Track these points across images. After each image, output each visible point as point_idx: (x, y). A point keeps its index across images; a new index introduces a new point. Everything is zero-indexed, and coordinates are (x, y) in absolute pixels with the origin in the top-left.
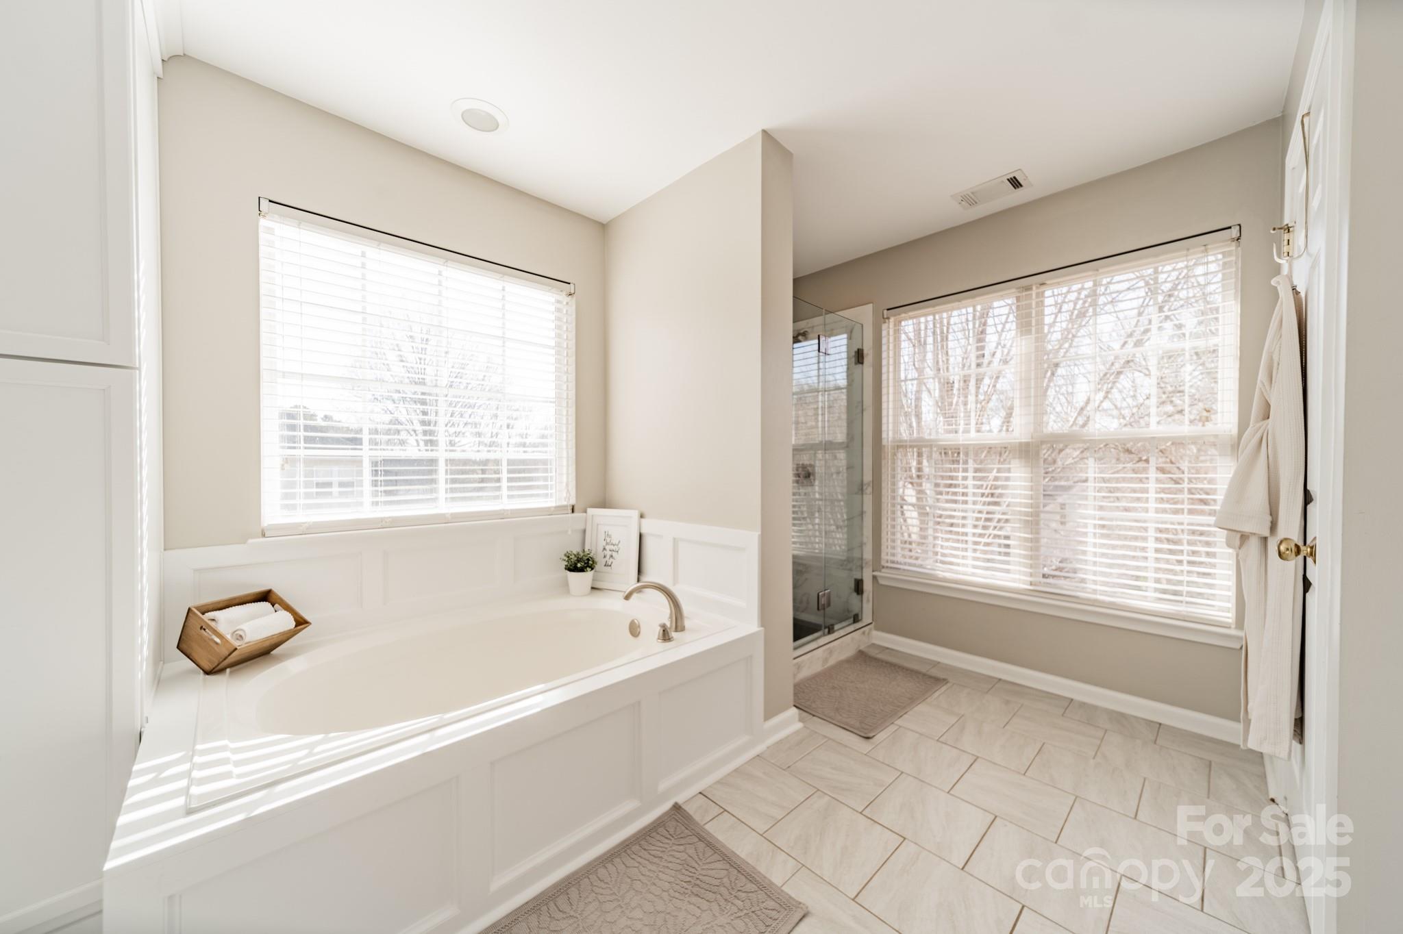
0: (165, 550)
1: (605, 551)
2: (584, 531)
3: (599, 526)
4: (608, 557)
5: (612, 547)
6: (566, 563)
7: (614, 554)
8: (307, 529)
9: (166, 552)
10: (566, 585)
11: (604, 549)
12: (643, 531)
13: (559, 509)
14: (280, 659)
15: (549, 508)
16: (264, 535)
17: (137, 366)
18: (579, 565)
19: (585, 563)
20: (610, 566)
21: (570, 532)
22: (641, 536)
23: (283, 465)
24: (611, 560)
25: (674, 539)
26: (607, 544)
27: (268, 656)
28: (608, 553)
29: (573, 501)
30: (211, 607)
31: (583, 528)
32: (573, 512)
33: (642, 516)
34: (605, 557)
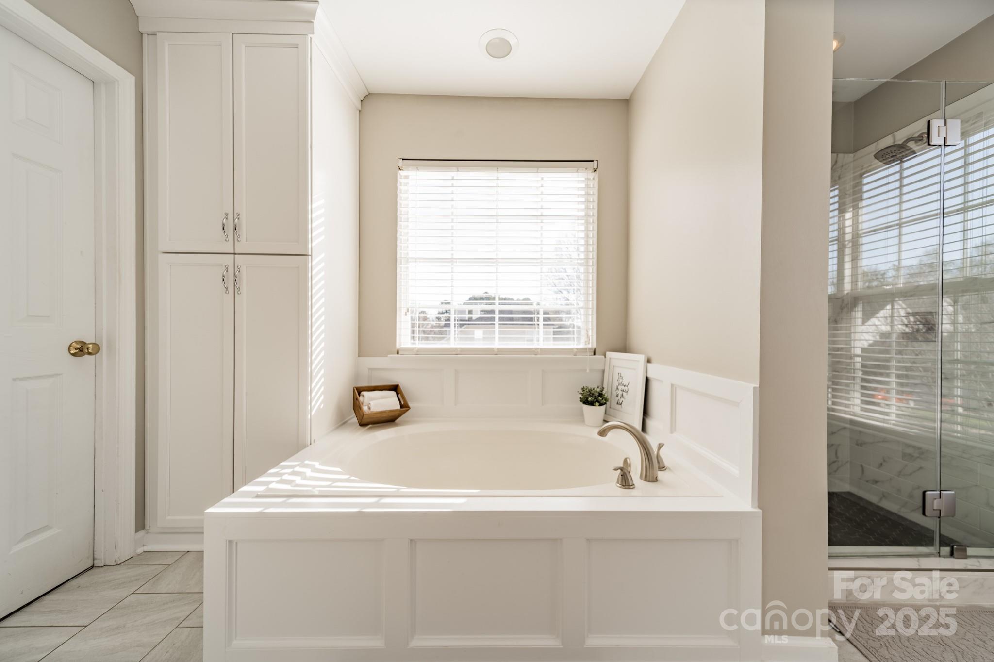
0: (359, 356)
1: (617, 391)
2: (604, 371)
3: (615, 368)
4: (620, 396)
5: (623, 388)
6: (581, 396)
7: (625, 394)
8: (418, 351)
9: (360, 358)
10: (582, 415)
11: (617, 388)
12: (649, 375)
13: (583, 351)
14: (397, 425)
15: (572, 349)
16: (398, 353)
17: (310, 254)
18: (590, 399)
19: (595, 399)
20: (621, 404)
21: (588, 371)
22: (647, 380)
23: (406, 313)
24: (622, 399)
25: (672, 385)
26: (620, 384)
27: (393, 423)
28: (620, 393)
29: (595, 346)
30: (365, 389)
31: (603, 368)
32: (595, 354)
33: (649, 361)
34: (617, 396)
